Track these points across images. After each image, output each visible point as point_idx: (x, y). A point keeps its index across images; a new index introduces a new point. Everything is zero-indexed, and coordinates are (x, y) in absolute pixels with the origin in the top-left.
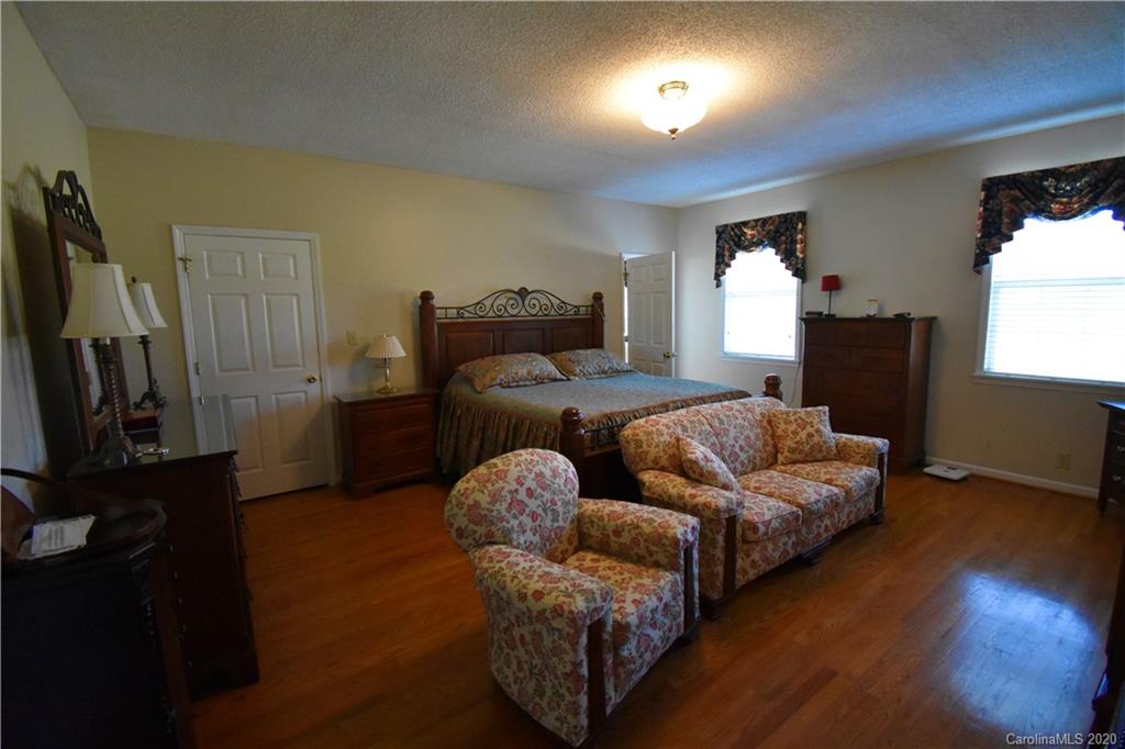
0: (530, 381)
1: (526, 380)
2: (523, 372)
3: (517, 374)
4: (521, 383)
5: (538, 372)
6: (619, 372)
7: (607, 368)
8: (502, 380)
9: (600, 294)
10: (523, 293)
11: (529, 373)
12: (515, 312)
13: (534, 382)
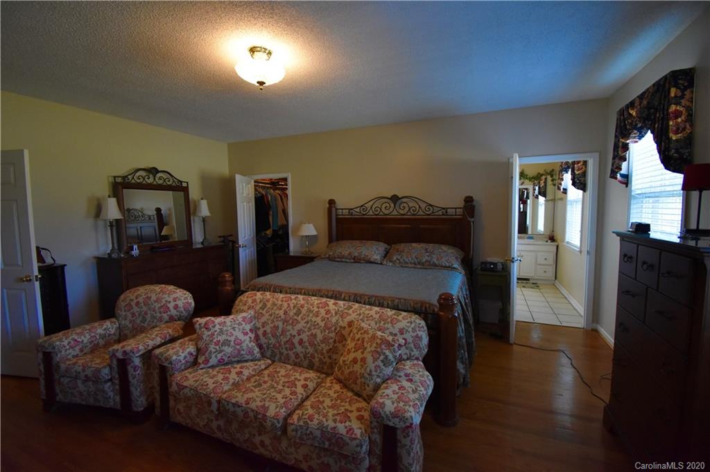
0: (349, 259)
1: (346, 258)
2: (346, 253)
3: (341, 253)
4: (344, 260)
5: (356, 254)
6: (436, 266)
7: (424, 260)
8: (329, 255)
9: (472, 197)
10: (395, 199)
11: (350, 254)
12: (387, 212)
13: (353, 261)
